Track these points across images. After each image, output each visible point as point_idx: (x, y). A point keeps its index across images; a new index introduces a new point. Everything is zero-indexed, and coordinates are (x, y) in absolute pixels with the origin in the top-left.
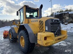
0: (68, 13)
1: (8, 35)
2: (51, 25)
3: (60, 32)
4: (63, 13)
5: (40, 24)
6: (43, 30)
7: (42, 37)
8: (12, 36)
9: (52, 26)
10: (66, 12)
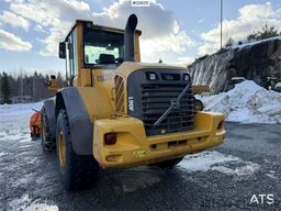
2: (143, 92)
9: (147, 94)
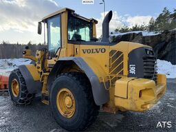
0: (141, 34)
1: (5, 85)
2: (144, 62)
3: (155, 76)
4: (130, 34)
5: (113, 59)
6: (122, 73)
7: (134, 91)
8: (24, 88)
10: (137, 32)
